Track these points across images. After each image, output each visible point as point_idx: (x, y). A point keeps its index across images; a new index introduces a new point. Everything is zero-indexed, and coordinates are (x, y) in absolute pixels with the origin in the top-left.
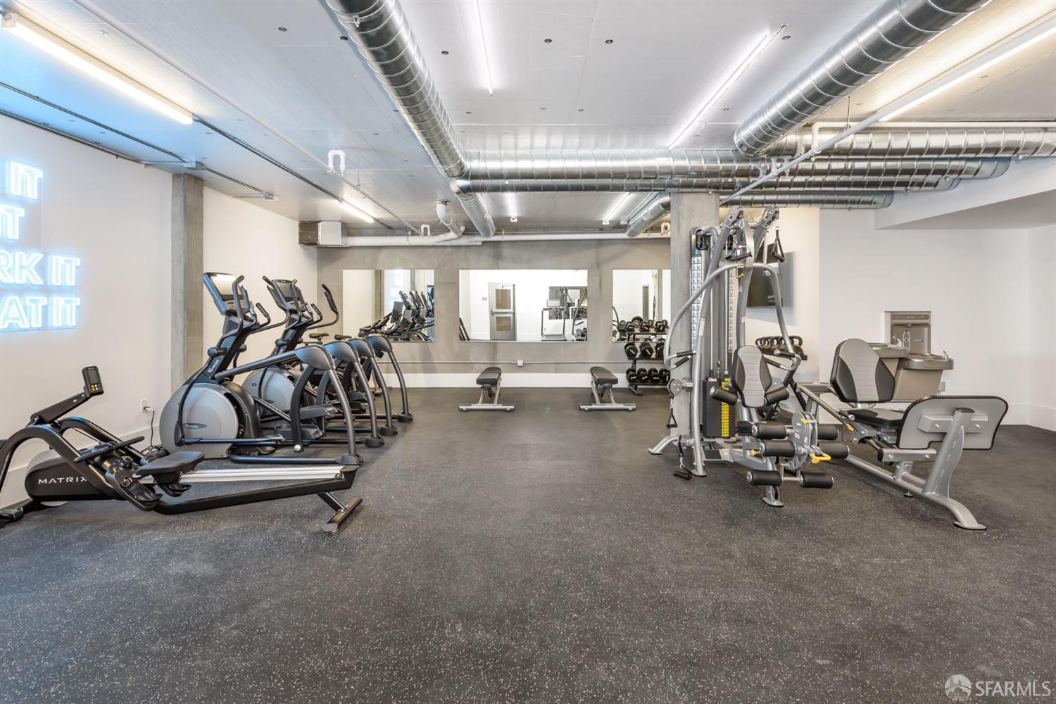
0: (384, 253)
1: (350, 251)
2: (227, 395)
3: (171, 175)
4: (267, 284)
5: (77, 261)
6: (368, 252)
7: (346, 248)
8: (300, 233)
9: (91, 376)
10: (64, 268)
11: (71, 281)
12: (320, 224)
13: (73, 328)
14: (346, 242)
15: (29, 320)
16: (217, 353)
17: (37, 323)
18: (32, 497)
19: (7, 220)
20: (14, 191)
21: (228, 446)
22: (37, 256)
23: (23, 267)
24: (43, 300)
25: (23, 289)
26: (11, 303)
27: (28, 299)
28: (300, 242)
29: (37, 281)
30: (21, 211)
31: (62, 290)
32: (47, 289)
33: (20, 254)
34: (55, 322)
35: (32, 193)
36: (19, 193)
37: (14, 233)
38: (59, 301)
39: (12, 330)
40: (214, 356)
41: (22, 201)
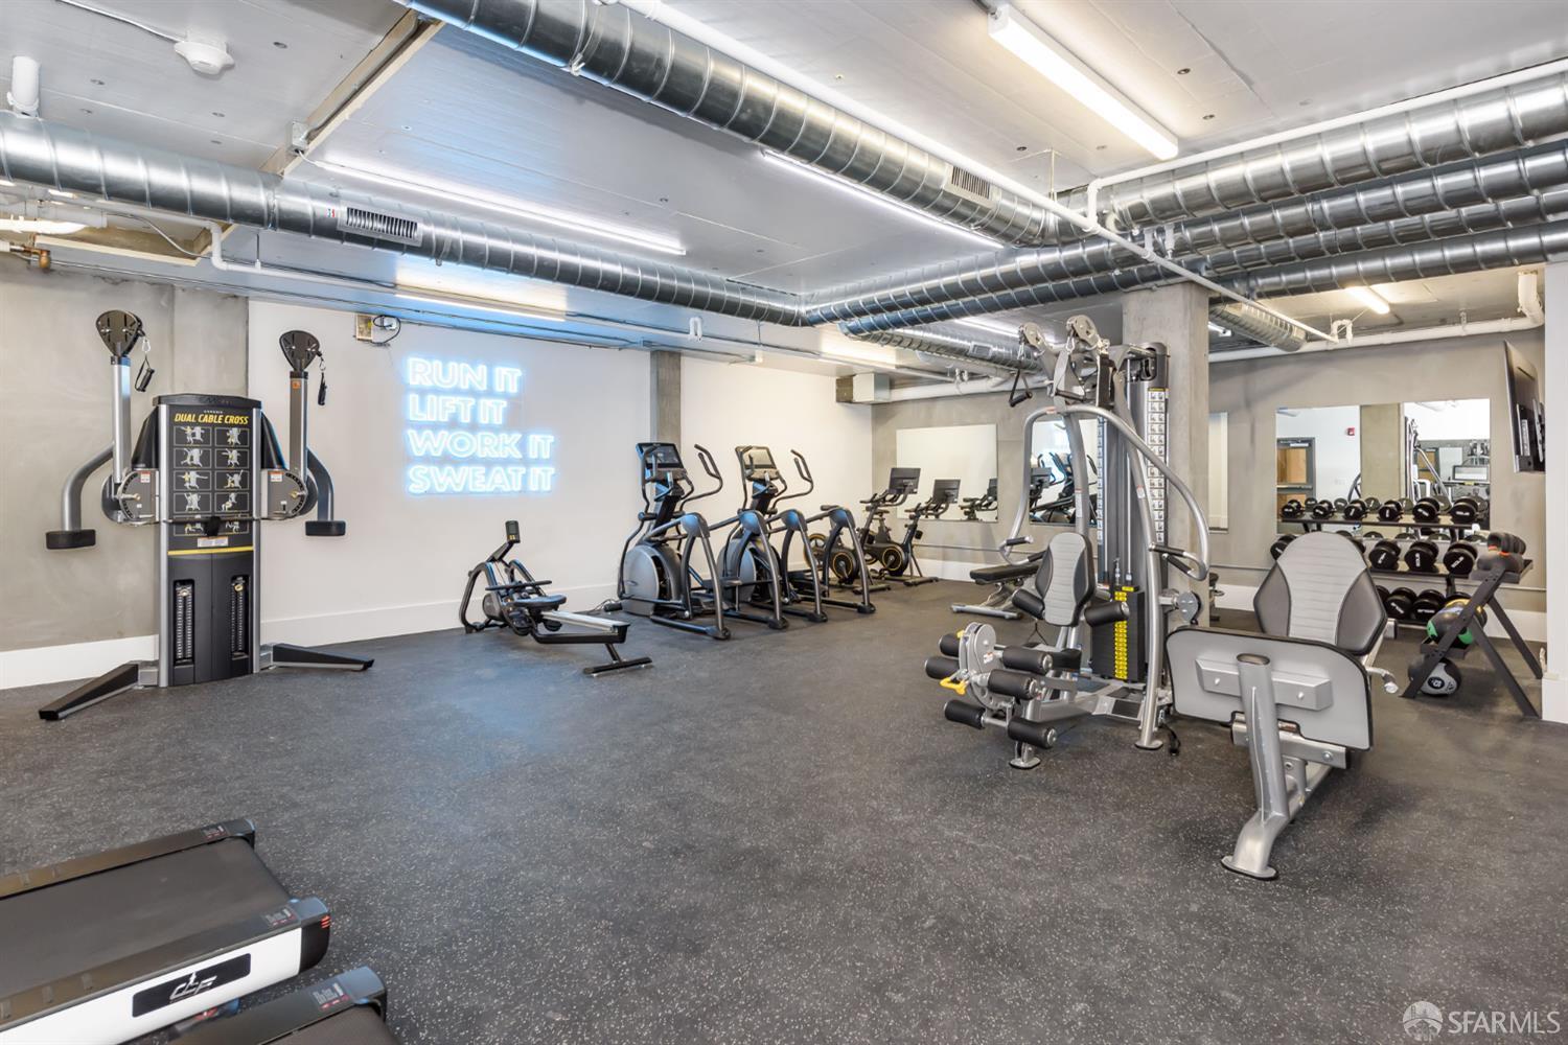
0: (939, 405)
1: (904, 406)
2: (655, 559)
3: (648, 354)
4: (700, 451)
5: (551, 438)
6: (923, 405)
7: (888, 403)
8: (837, 391)
9: (512, 528)
10: (541, 443)
11: (546, 455)
12: (854, 378)
13: (549, 492)
14: (885, 396)
15: (511, 485)
16: (645, 517)
17: (517, 487)
18: (488, 616)
19: (493, 411)
20: (499, 389)
21: (652, 605)
22: (517, 436)
23: (506, 445)
24: (523, 470)
25: (506, 462)
26: (497, 472)
27: (510, 469)
28: (838, 401)
29: (518, 455)
30: (504, 404)
31: (539, 462)
32: (525, 462)
33: (503, 435)
34: (533, 487)
35: (513, 389)
36: (502, 390)
37: (498, 420)
38: (536, 470)
39: (497, 493)
40: (643, 520)
41: (505, 396)
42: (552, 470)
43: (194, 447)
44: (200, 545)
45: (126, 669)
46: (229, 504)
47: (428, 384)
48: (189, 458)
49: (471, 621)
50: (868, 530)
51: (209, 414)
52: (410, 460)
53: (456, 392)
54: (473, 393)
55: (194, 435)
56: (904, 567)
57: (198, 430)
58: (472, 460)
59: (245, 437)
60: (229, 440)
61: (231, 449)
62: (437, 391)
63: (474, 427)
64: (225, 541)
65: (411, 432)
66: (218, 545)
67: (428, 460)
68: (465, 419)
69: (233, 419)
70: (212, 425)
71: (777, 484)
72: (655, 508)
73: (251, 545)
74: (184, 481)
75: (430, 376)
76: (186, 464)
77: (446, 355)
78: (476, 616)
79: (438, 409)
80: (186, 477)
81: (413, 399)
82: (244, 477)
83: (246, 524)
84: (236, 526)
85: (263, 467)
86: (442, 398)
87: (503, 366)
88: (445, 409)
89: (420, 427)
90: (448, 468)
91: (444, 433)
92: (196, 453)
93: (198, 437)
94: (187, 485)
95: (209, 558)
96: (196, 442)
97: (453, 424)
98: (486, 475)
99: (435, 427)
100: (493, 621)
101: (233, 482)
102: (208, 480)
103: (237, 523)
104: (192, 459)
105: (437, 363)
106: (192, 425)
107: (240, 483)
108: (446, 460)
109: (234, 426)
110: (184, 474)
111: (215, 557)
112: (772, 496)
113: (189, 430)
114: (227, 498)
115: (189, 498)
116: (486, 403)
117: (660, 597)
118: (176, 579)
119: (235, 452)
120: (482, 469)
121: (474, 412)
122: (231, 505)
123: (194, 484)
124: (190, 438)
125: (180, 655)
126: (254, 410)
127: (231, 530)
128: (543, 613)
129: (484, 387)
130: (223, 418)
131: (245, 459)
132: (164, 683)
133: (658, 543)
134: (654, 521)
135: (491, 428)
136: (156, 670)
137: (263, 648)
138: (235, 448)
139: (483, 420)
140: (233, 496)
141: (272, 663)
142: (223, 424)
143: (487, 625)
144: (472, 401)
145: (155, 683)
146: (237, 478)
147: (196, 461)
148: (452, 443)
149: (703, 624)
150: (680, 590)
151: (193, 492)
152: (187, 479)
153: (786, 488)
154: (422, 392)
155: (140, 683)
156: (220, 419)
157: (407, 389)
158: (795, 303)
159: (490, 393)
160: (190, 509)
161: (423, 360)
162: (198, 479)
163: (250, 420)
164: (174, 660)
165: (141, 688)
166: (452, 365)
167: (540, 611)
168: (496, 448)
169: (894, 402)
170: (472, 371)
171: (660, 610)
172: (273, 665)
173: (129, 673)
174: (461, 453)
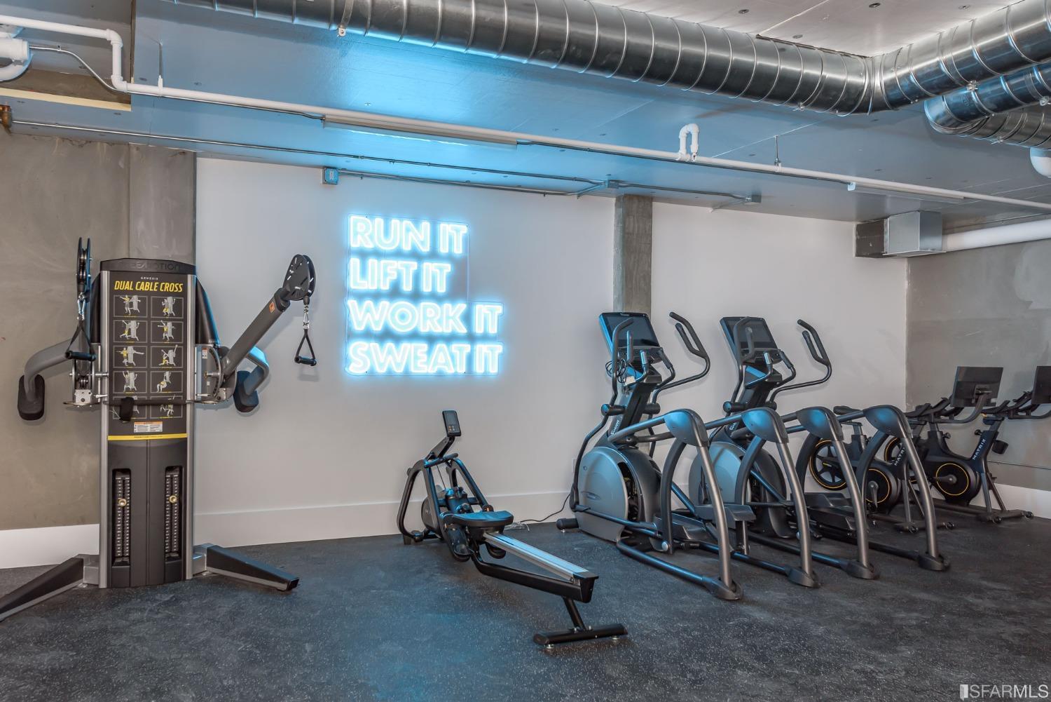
2: (622, 466)
3: (615, 200)
4: (679, 322)
5: (499, 308)
7: (938, 255)
8: (858, 241)
9: (450, 418)
11: (493, 330)
12: (885, 221)
13: (496, 375)
14: (935, 244)
15: (455, 366)
16: (610, 411)
17: (462, 369)
18: (427, 526)
19: (437, 276)
20: (443, 249)
21: (621, 528)
22: (461, 307)
23: (448, 317)
24: (466, 347)
25: (450, 338)
26: (440, 350)
27: (455, 346)
28: (859, 254)
29: (462, 330)
30: (448, 268)
31: (485, 338)
32: (471, 338)
33: (447, 305)
34: (479, 369)
35: (458, 250)
36: (447, 251)
37: (442, 289)
38: (482, 348)
39: (440, 375)
40: (607, 415)
41: (450, 258)
42: (499, 348)
43: (133, 319)
44: (136, 430)
45: (73, 563)
46: (164, 384)
47: (369, 246)
48: (127, 332)
49: (409, 529)
50: (919, 437)
51: (145, 281)
52: (351, 335)
53: (398, 254)
54: (416, 255)
55: (131, 305)
56: (973, 493)
57: (135, 299)
58: (414, 336)
59: (180, 307)
60: (164, 311)
61: (166, 320)
62: (378, 254)
63: (416, 296)
64: (159, 426)
65: (351, 303)
66: (153, 431)
67: (368, 335)
68: (407, 287)
69: (168, 287)
70: (148, 293)
71: (780, 368)
72: (623, 399)
73: (185, 432)
74: (122, 358)
75: (371, 237)
76: (124, 338)
77: (387, 211)
78: (415, 524)
79: (379, 275)
80: (124, 353)
81: (354, 262)
82: (178, 352)
83: (180, 405)
84: (170, 409)
85: (197, 342)
86: (383, 261)
87: (449, 222)
88: (386, 275)
89: (361, 296)
90: (390, 344)
91: (384, 303)
92: (133, 325)
93: (135, 307)
94: (125, 361)
95: (144, 445)
96: (134, 312)
97: (395, 292)
98: (429, 352)
99: (376, 296)
100: (431, 533)
101: (168, 359)
102: (144, 355)
103: (171, 406)
104: (129, 333)
105: (379, 221)
106: (130, 293)
107: (175, 359)
108: (387, 335)
109: (168, 294)
110: (122, 350)
111: (152, 445)
112: (773, 385)
113: (127, 299)
114: (161, 378)
115: (126, 377)
116: (429, 267)
117: (630, 518)
118: (116, 467)
119: (169, 324)
120: (424, 346)
121: (417, 278)
122: (165, 386)
123: (131, 360)
124: (128, 309)
125: (119, 553)
126: (189, 276)
127: (165, 414)
128: (485, 535)
129: (425, 249)
130: (159, 286)
131: (179, 332)
132: (103, 585)
133: (625, 445)
134: (621, 417)
135: (434, 297)
136: (97, 568)
137: (196, 550)
138: (169, 320)
139: (426, 288)
140: (167, 374)
141: (206, 568)
142: (158, 293)
143: (426, 535)
144: (414, 265)
145: (97, 583)
146: (171, 354)
147: (134, 335)
148: (393, 315)
149: (688, 565)
150: (656, 511)
151: (131, 370)
152: (125, 355)
153: (794, 375)
154: (363, 255)
155: (85, 580)
156: (156, 286)
157: (349, 252)
158: (859, 73)
159: (434, 255)
160: (128, 389)
161: (364, 218)
162: (135, 355)
163: (185, 287)
164: (112, 557)
165: (84, 586)
166: (395, 222)
167: (482, 532)
168: (440, 321)
169: (948, 253)
170: (416, 231)
171: (631, 536)
172: (207, 570)
173: (74, 568)
174: (400, 328)
